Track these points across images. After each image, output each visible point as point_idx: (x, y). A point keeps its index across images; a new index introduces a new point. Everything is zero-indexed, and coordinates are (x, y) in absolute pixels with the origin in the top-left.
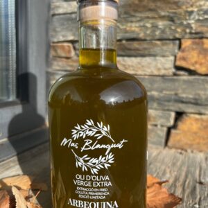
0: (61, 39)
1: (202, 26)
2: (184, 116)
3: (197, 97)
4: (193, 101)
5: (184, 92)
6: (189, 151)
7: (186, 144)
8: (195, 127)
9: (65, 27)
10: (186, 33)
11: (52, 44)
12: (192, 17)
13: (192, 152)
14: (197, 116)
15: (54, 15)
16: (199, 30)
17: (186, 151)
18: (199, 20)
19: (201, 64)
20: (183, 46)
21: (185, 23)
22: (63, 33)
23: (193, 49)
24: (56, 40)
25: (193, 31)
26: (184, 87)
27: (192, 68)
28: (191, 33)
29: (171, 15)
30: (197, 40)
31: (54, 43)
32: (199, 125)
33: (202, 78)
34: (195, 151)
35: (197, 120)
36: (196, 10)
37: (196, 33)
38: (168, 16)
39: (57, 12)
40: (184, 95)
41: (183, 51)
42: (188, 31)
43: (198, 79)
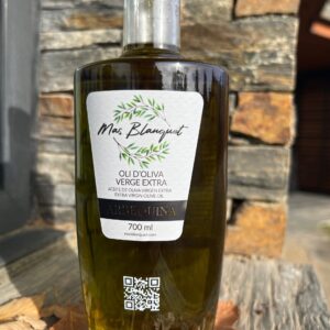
0: (56, 87)
1: (267, 74)
2: (245, 205)
3: (263, 177)
4: (257, 183)
5: (244, 170)
6: (254, 257)
7: (249, 247)
8: (262, 221)
9: (62, 70)
10: (245, 84)
11: (40, 96)
12: (253, 60)
13: (259, 258)
14: (264, 205)
15: (44, 51)
16: (264, 79)
17: (250, 257)
18: (262, 66)
19: (267, 129)
20: (241, 103)
21: (243, 69)
22: (59, 79)
23: (256, 107)
24: (47, 90)
25: (256, 82)
26: (244, 161)
27: (255, 134)
28: (252, 84)
29: (224, 57)
30: (261, 94)
31: (44, 93)
32: (267, 218)
33: (270, 148)
34: (262, 257)
35: (264, 210)
36: (258, 50)
37: (260, 84)
38: (219, 59)
39: (49, 47)
40: (244, 175)
41: (242, 110)
42: (248, 80)
43: (264, 151)
